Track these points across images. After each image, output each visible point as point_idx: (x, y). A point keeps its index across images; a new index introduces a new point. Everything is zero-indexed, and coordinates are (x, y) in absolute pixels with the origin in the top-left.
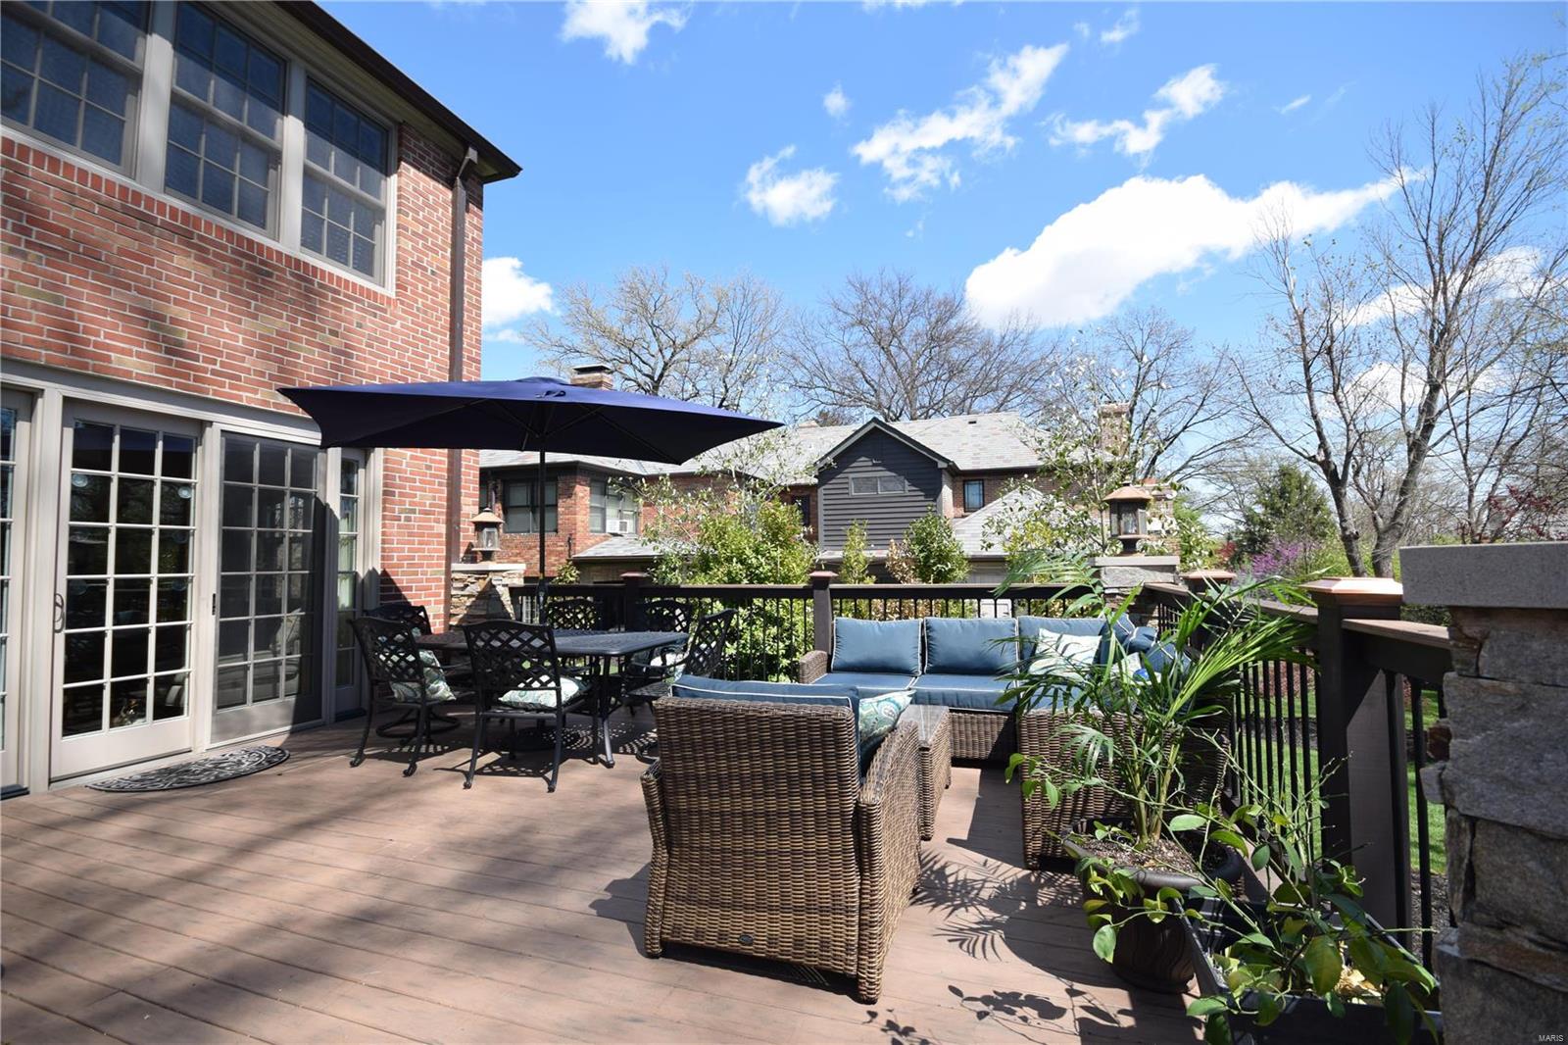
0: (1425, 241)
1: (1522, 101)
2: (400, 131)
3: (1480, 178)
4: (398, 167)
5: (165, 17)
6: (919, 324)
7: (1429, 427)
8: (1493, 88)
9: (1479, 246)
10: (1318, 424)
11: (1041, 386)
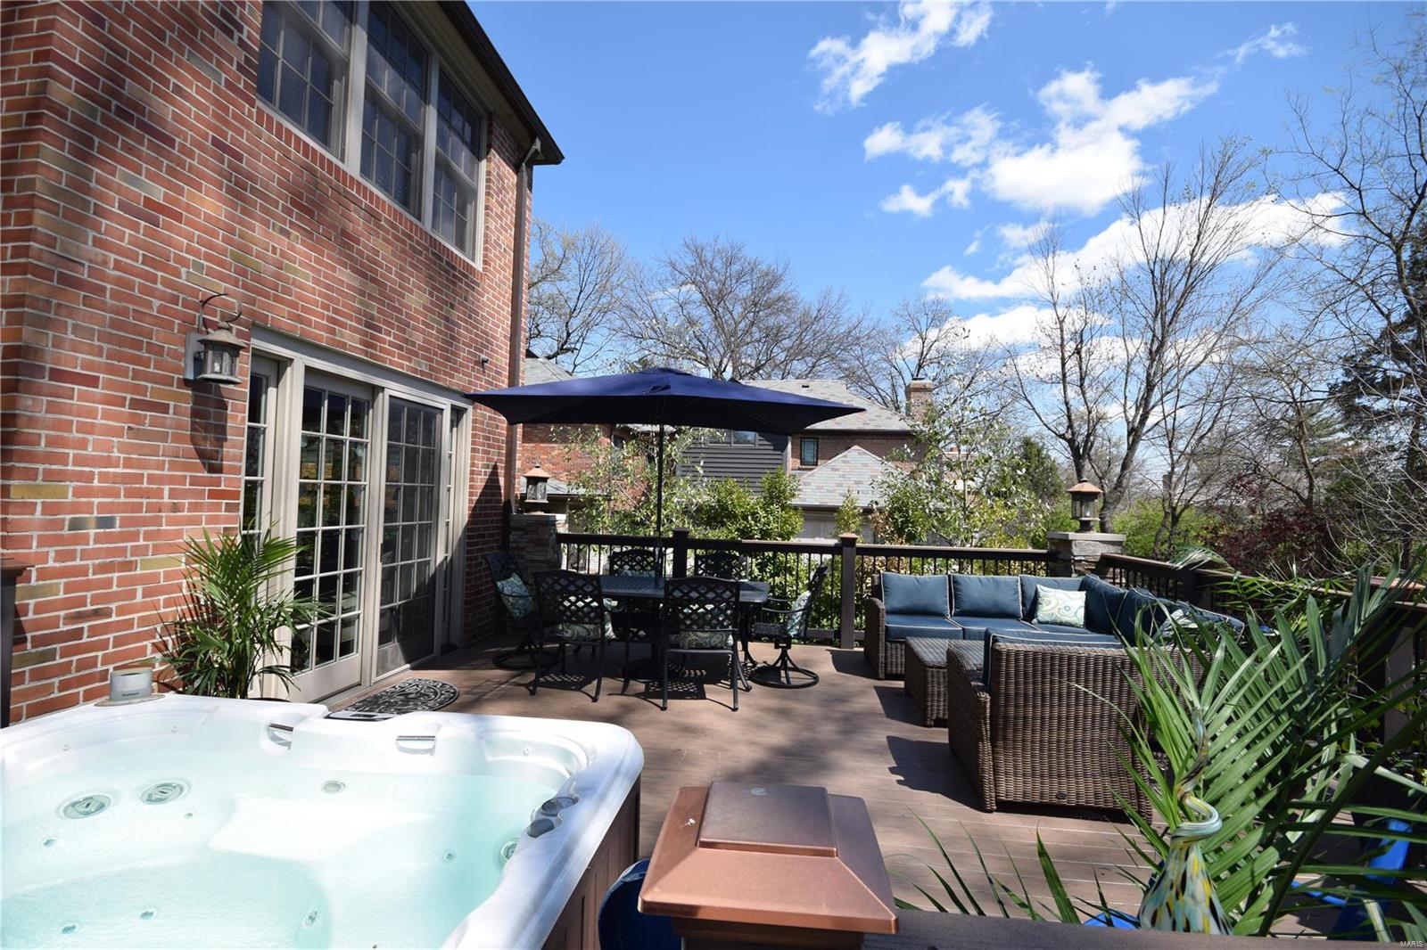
0: (1152, 272)
1: (1230, 171)
2: (490, 119)
3: (1195, 229)
4: (488, 153)
5: (363, 14)
6: (745, 291)
7: (1144, 418)
8: (1211, 158)
9: (1191, 281)
10: (1068, 409)
11: (845, 355)
